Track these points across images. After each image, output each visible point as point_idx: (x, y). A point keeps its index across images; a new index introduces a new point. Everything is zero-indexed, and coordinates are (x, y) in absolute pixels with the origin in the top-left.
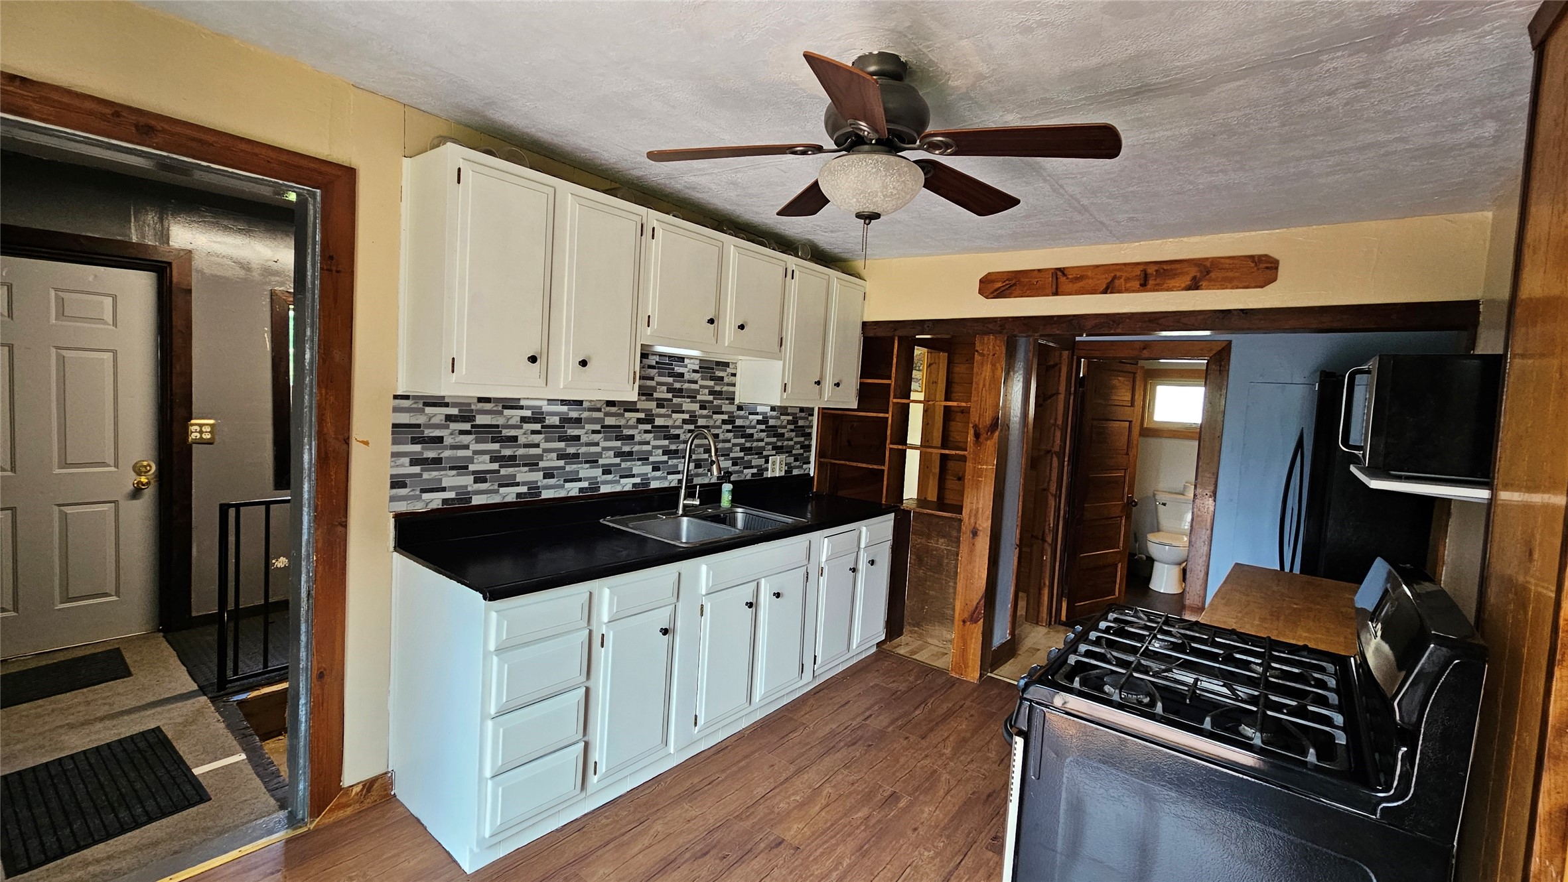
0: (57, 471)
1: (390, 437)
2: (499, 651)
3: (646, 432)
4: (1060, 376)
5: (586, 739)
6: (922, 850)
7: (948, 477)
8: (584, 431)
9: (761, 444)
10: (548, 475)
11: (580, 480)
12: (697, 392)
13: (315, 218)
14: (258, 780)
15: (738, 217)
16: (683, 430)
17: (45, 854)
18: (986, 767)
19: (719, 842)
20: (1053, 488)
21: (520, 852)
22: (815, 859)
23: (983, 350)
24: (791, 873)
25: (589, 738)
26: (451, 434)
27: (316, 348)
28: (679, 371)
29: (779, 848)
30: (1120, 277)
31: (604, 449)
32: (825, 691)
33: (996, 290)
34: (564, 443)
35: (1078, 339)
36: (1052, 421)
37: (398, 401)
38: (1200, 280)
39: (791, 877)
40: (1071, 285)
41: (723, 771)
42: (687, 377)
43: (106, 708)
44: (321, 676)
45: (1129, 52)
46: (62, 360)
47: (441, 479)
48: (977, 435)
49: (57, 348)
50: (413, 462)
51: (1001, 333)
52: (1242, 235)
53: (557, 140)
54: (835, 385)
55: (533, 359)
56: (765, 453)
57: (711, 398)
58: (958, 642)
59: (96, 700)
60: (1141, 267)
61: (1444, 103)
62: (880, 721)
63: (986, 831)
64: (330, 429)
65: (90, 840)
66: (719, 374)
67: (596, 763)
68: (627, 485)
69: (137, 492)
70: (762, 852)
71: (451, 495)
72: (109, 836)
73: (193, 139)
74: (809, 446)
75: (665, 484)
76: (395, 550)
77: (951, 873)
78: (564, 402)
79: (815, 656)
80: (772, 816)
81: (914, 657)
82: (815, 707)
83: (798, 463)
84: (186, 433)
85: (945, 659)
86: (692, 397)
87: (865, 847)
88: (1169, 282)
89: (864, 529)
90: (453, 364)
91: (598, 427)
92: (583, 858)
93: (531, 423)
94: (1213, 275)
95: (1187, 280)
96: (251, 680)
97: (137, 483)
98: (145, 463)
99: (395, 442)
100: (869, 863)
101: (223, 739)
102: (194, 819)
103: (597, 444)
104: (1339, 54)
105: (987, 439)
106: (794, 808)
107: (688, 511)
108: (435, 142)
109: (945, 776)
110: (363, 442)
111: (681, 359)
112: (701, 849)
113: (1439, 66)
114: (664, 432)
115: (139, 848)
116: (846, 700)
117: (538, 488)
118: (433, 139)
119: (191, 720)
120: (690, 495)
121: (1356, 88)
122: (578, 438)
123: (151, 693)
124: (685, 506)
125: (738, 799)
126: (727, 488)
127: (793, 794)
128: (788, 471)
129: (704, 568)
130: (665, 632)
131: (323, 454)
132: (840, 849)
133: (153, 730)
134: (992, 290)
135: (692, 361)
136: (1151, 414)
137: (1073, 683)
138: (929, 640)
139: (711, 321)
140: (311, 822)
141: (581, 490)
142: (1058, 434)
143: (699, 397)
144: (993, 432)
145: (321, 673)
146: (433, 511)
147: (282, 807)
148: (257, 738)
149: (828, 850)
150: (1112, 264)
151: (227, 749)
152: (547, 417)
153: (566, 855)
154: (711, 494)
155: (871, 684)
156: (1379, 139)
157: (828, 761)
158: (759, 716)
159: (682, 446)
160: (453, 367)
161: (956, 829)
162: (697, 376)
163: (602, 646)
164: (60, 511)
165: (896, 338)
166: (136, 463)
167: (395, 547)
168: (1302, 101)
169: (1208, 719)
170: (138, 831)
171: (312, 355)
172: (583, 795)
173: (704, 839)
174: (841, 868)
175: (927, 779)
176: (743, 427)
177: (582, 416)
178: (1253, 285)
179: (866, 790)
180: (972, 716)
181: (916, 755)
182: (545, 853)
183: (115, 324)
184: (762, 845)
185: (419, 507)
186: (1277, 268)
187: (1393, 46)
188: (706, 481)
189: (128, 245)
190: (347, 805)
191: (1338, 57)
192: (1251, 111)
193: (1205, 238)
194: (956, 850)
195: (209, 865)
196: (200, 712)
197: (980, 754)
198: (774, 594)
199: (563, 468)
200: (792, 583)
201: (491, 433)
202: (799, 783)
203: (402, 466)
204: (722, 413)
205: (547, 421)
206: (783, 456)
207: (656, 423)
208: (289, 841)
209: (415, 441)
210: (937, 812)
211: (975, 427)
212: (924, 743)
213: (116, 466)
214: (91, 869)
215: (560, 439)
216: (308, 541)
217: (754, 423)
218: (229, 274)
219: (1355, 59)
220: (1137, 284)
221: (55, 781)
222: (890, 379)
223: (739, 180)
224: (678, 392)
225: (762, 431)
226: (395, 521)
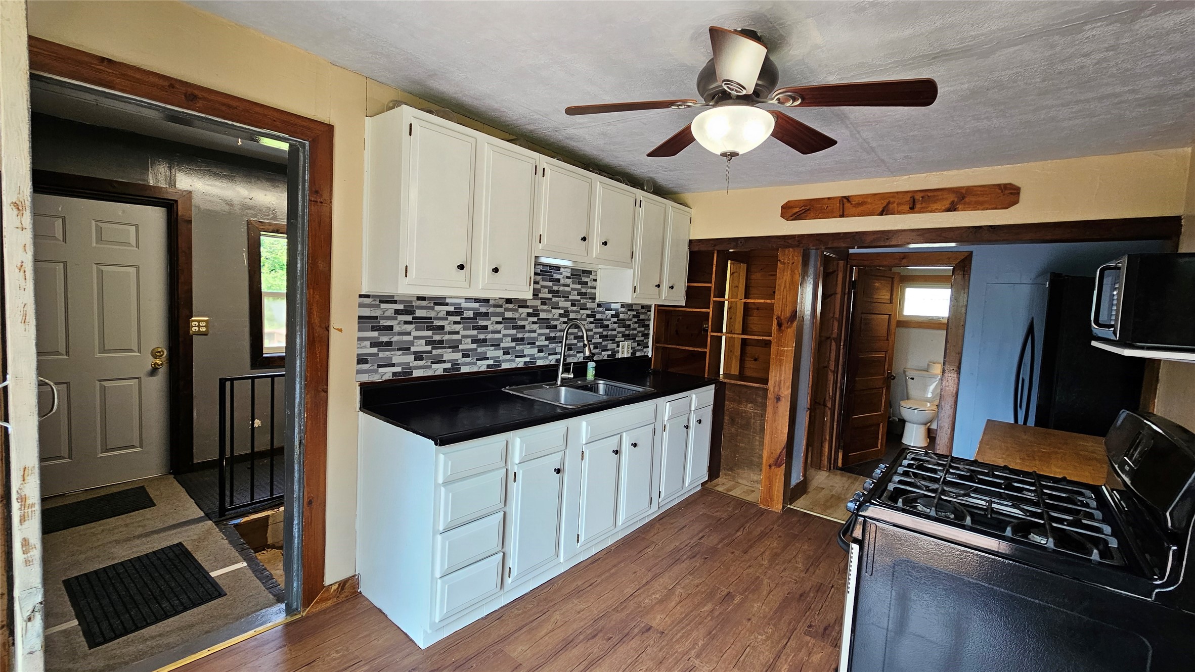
0: (99, 355)
1: (357, 326)
2: (445, 483)
3: (534, 323)
4: (837, 281)
5: (503, 550)
6: (757, 635)
7: (747, 359)
8: (491, 322)
9: (614, 333)
10: (465, 355)
11: (487, 359)
12: (569, 293)
13: (304, 162)
14: (258, 581)
15: (601, 160)
16: (559, 322)
17: (114, 632)
18: (796, 574)
19: (603, 628)
20: (832, 367)
21: (458, 634)
22: (677, 640)
23: (784, 259)
24: (660, 650)
25: (506, 549)
26: (399, 324)
27: (306, 259)
28: (557, 277)
29: (649, 633)
30: (894, 202)
31: (505, 336)
32: (667, 518)
33: (795, 214)
34: (476, 331)
35: (851, 251)
36: (831, 315)
37: (362, 299)
38: (957, 204)
39: (661, 653)
40: (854, 209)
41: (600, 576)
42: (562, 282)
43: (140, 529)
44: (310, 503)
45: (936, 25)
46: (101, 273)
47: (392, 357)
48: (780, 325)
49: (97, 264)
50: (373, 345)
51: (798, 246)
52: (990, 168)
53: (476, 103)
54: (670, 287)
55: (461, 267)
56: (617, 340)
57: (578, 298)
58: (765, 482)
59: (133, 523)
60: (910, 195)
61: (1173, 61)
62: (712, 540)
63: (803, 621)
64: (316, 320)
65: (145, 623)
66: (584, 279)
67: (510, 568)
68: (520, 363)
69: (154, 371)
70: (636, 635)
71: (398, 369)
72: (157, 620)
73: (224, 104)
74: (648, 334)
75: (547, 363)
76: (361, 409)
77: (780, 652)
78: (477, 300)
79: (660, 492)
80: (640, 609)
81: (730, 493)
82: (660, 530)
83: (640, 347)
84: (188, 327)
85: (753, 495)
86: (566, 297)
87: (713, 632)
88: (931, 205)
89: (694, 396)
90: (406, 271)
91: (500, 319)
92: (504, 639)
93: (454, 316)
94: (967, 200)
95: (947, 204)
96: (242, 509)
97: (154, 364)
98: (159, 349)
99: (360, 330)
100: (718, 644)
101: (228, 552)
102: (216, 609)
103: (499, 332)
104: (1099, 24)
105: (787, 328)
106: (656, 604)
107: (565, 382)
108: (391, 105)
109: (766, 581)
110: (338, 329)
111: (558, 268)
112: (591, 633)
113: (1174, 33)
114: (546, 324)
115: (181, 629)
116: (683, 524)
117: (458, 364)
118: (389, 103)
119: (203, 538)
120: (566, 370)
121: (1107, 51)
122: (486, 327)
123: (171, 519)
124: (563, 379)
125: (613, 597)
126: (591, 365)
127: (654, 593)
128: (633, 353)
129: (584, 424)
130: (558, 471)
131: (311, 339)
132: (694, 634)
133: (177, 545)
134: (792, 214)
135: (566, 270)
136: (901, 310)
137: (897, 503)
138: (740, 481)
139: (584, 239)
140: (303, 612)
141: (488, 366)
142: (836, 324)
143: (571, 297)
144: (792, 322)
145: (310, 501)
146: (386, 381)
147: (279, 600)
148: (252, 551)
149: (686, 634)
150: (887, 193)
151: (233, 559)
152: (465, 312)
153: (492, 637)
154: (580, 369)
155: (701, 513)
156: (1116, 90)
157: (677, 569)
158: (620, 536)
159: (558, 334)
160: (406, 272)
161: (780, 620)
162: (569, 281)
163: (515, 481)
164: (101, 386)
165: (716, 252)
166: (153, 350)
167: (360, 408)
168: (1063, 61)
169: (1009, 529)
170: (177, 616)
171: (302, 264)
172: (501, 592)
173: (592, 625)
174: (697, 647)
175: (753, 583)
176: (602, 320)
177: (489, 311)
178: (1000, 207)
179: (708, 591)
180: (780, 537)
181: (741, 565)
182: (477, 635)
183: (138, 246)
184: (636, 630)
185: (376, 378)
186: (1019, 193)
187: (1143, 17)
188: (576, 360)
189: (148, 187)
190: (327, 599)
191: (1098, 27)
192: (1022, 70)
193: (962, 171)
194: (782, 635)
195: (235, 641)
196: (208, 531)
197: (790, 565)
198: (632, 444)
199: (476, 350)
200: (644, 436)
201: (426, 323)
202: (656, 585)
203: (365, 347)
204: (587, 309)
205: (464, 315)
206: (630, 342)
207: (541, 317)
208: (287, 625)
209: (373, 329)
210: (764, 607)
211: (778, 318)
212: (747, 557)
213: (139, 351)
214: (148, 643)
215: (474, 328)
216: (300, 403)
217: (609, 317)
218: (218, 208)
219: (1111, 27)
220: (907, 207)
221: (113, 581)
222: (711, 283)
223: (609, 132)
224: (556, 293)
225: (615, 323)
226: (361, 389)
